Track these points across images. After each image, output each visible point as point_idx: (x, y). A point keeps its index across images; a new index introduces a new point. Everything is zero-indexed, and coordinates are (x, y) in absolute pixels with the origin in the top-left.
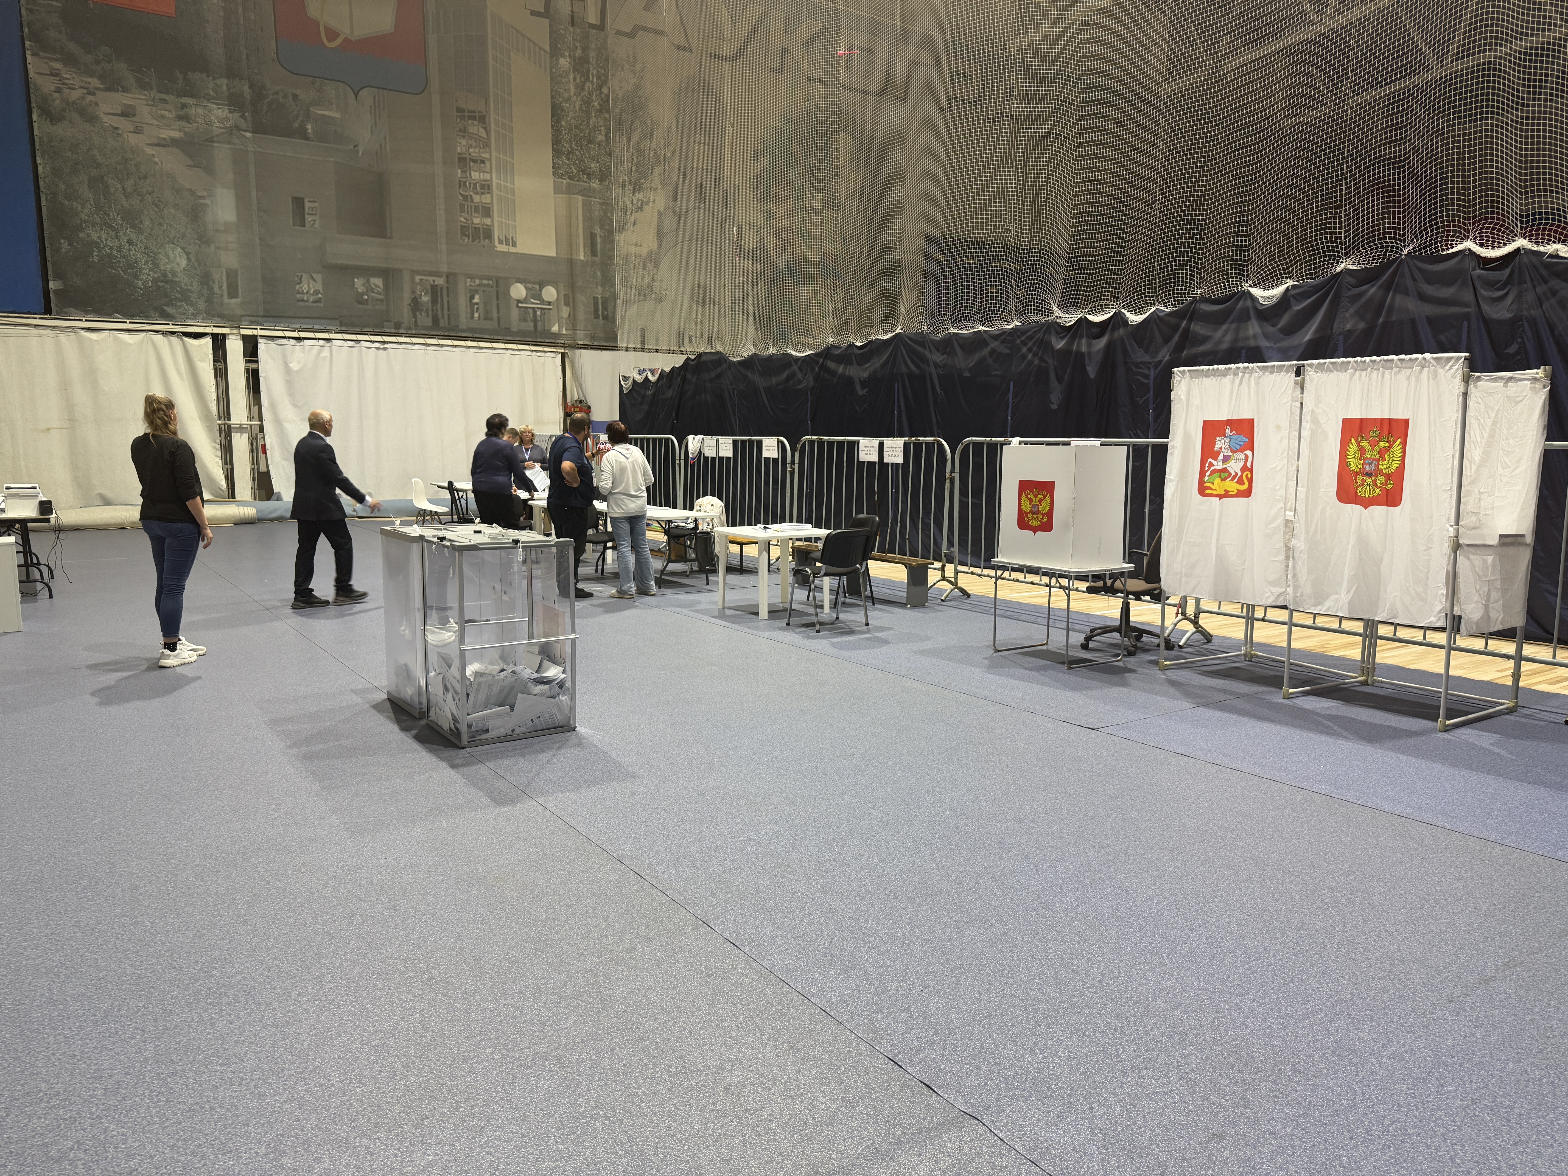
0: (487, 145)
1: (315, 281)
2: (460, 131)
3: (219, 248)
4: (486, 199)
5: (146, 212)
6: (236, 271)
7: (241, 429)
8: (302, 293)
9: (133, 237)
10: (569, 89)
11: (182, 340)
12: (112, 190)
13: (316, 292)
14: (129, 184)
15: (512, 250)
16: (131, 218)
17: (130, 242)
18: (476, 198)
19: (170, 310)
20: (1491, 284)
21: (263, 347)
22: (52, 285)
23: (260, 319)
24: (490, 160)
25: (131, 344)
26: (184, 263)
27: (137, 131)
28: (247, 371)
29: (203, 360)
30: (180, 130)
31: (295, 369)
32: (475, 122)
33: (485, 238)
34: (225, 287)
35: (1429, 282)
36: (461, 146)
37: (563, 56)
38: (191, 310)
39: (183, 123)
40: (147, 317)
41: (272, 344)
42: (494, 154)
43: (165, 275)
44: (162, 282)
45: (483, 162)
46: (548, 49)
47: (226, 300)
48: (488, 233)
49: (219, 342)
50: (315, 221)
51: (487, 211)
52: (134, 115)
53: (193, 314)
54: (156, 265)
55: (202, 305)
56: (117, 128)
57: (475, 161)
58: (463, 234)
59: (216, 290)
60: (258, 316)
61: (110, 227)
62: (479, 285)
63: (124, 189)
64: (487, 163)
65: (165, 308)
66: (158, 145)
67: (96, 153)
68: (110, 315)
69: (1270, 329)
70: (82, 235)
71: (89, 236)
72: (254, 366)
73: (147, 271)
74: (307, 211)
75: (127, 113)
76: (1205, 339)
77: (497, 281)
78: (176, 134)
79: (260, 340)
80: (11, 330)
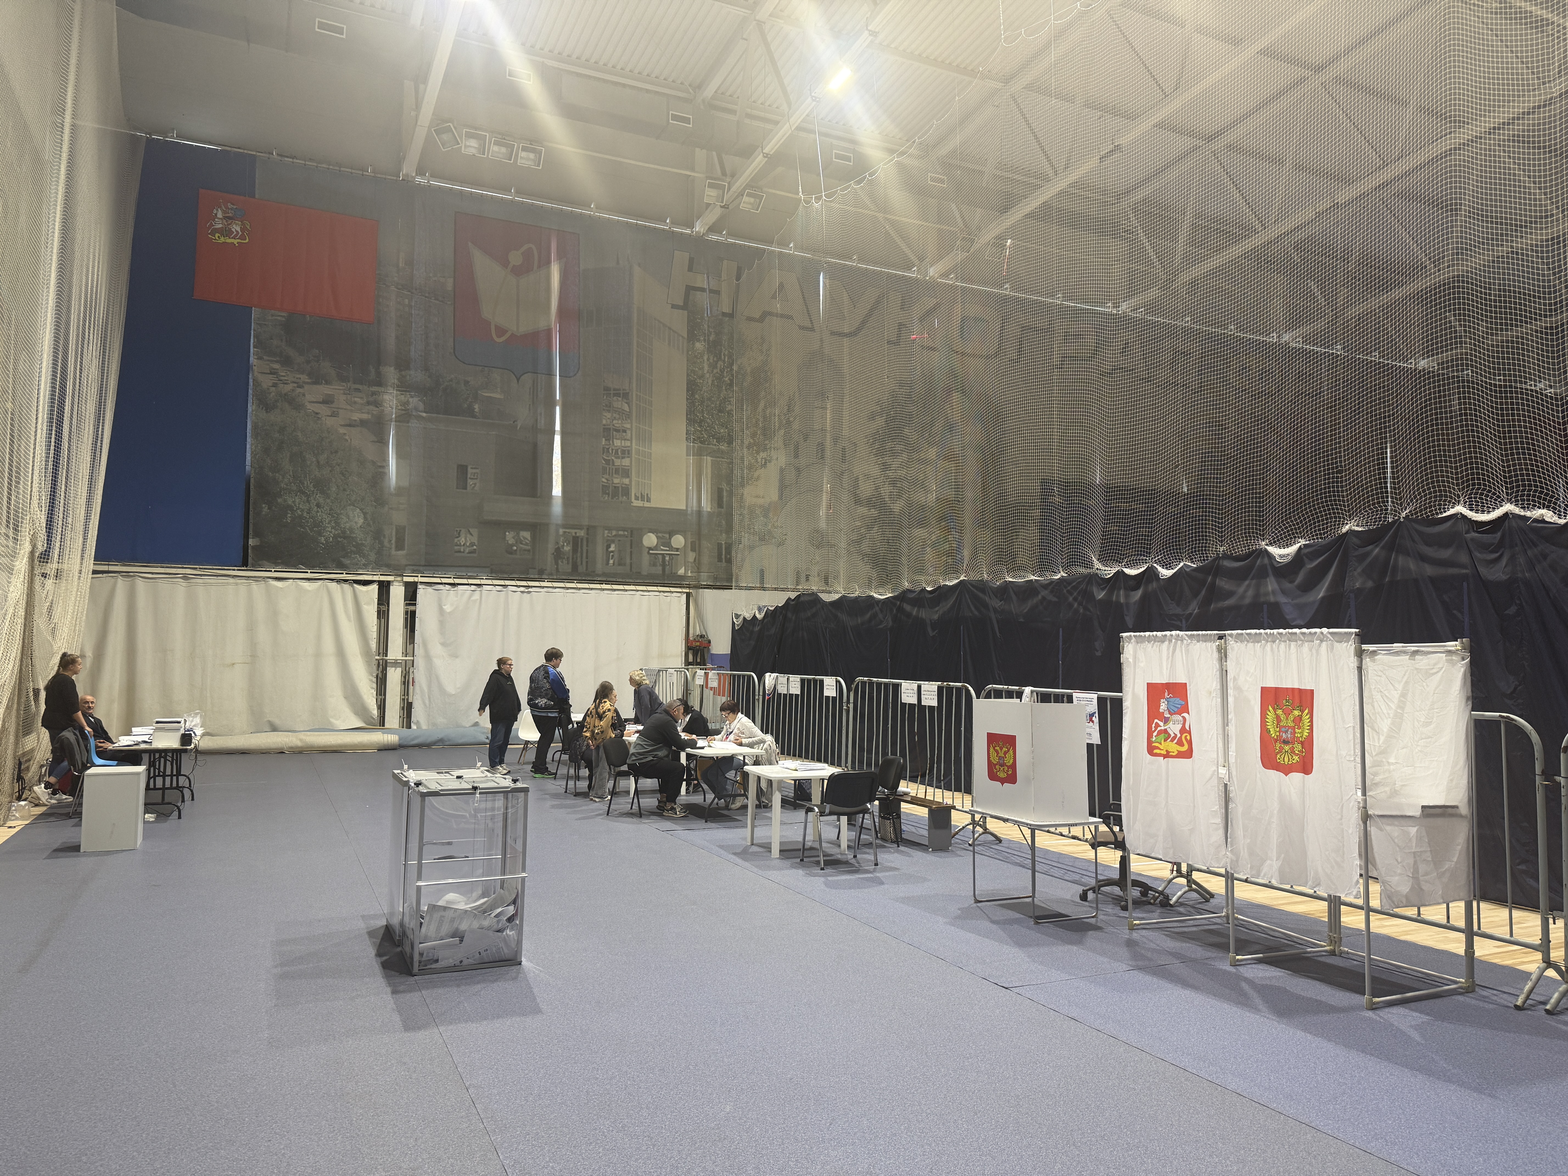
0: (628, 416)
1: (471, 534)
2: (606, 406)
3: (391, 509)
4: (626, 462)
5: (334, 480)
6: (404, 528)
7: (396, 663)
8: (460, 545)
9: (321, 501)
10: (703, 368)
11: (353, 587)
12: (309, 463)
13: (472, 544)
14: (323, 458)
15: (647, 505)
16: (321, 486)
17: (318, 506)
18: (618, 462)
19: (347, 561)
20: (1485, 547)
21: (421, 591)
22: (251, 542)
23: (421, 568)
24: (631, 429)
25: (309, 591)
26: (361, 521)
27: (334, 415)
28: (406, 613)
29: (368, 604)
30: (368, 413)
31: (448, 611)
32: (620, 399)
33: (622, 496)
34: (393, 541)
35: (1427, 544)
36: (606, 418)
37: (699, 340)
38: (364, 561)
39: (371, 407)
40: (325, 568)
41: (430, 589)
42: (634, 424)
43: (344, 532)
44: (341, 537)
45: (625, 431)
46: (686, 336)
47: (393, 552)
48: (626, 491)
49: (384, 588)
50: (475, 484)
51: (626, 473)
52: (332, 402)
53: (364, 565)
54: (337, 524)
55: (373, 556)
56: (317, 413)
57: (617, 431)
58: (604, 493)
59: (386, 543)
60: (420, 565)
61: (303, 493)
62: (615, 536)
63: (318, 462)
64: (629, 432)
65: (342, 559)
66: (350, 425)
67: (299, 434)
68: (295, 566)
69: (1287, 585)
70: (279, 500)
71: (285, 501)
72: (412, 608)
73: (330, 529)
74: (469, 476)
75: (327, 401)
76: (1230, 594)
77: (632, 531)
78: (365, 416)
79: (420, 586)
80: (213, 580)
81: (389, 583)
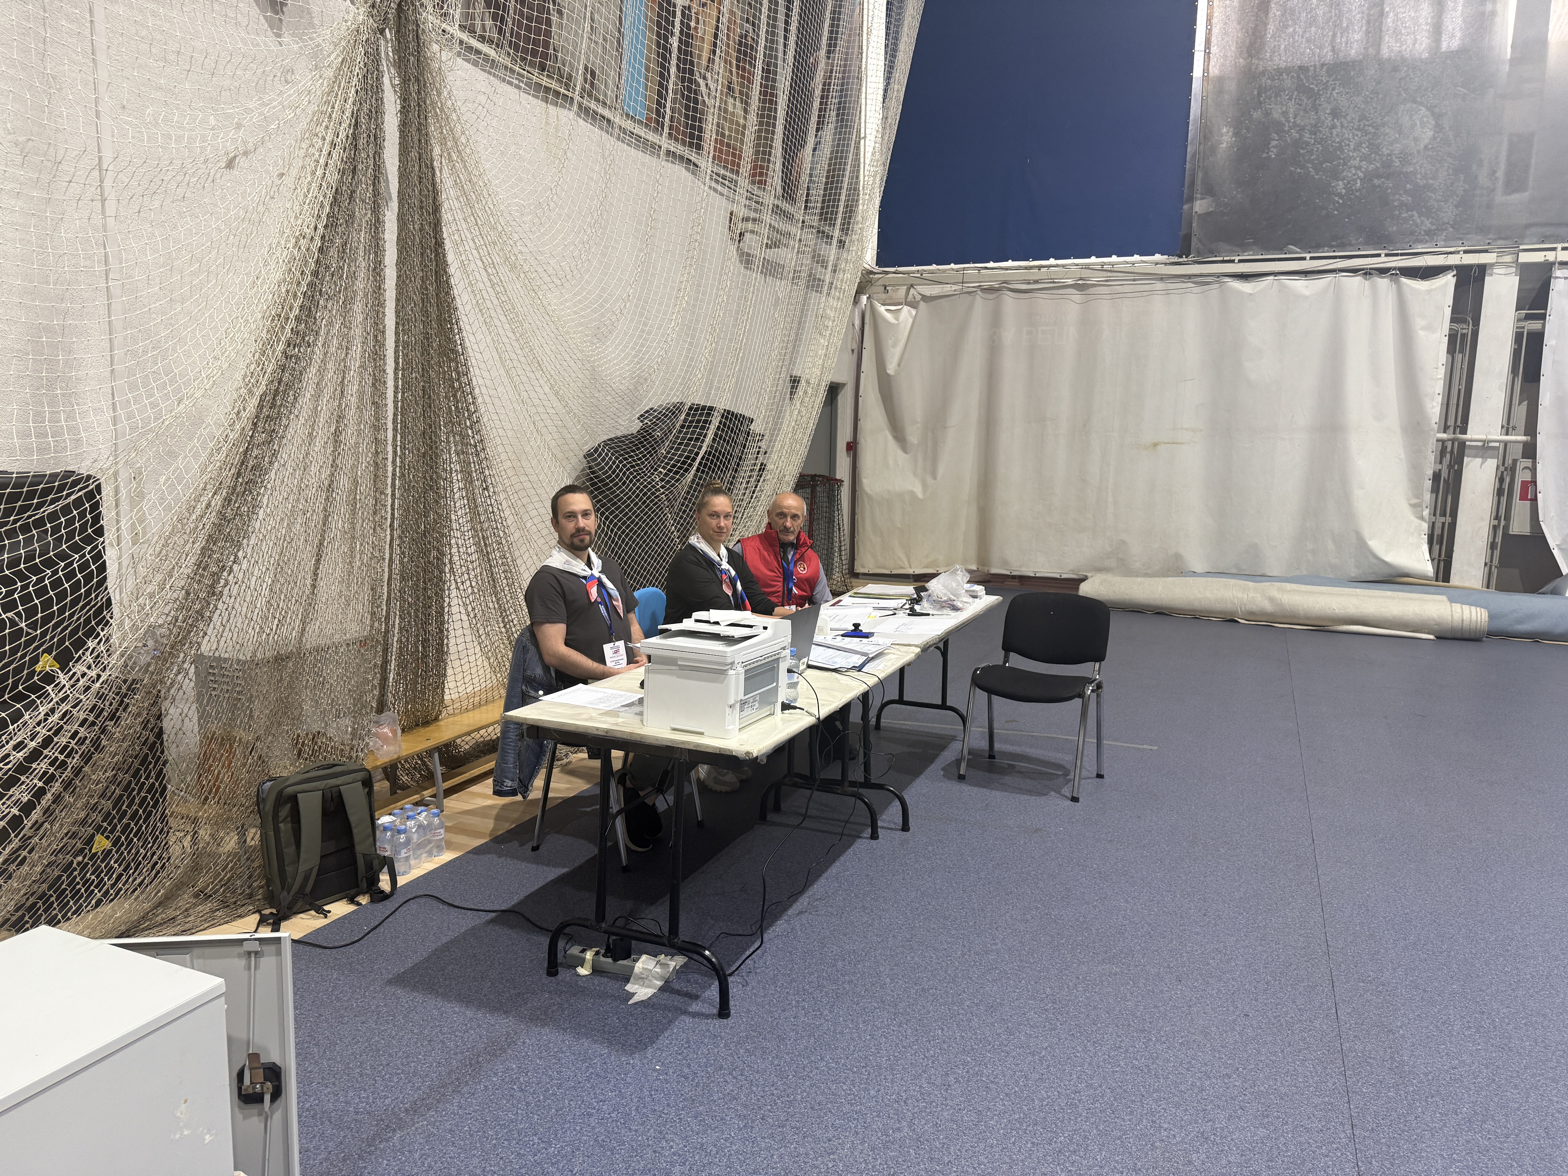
3: (1501, 96)
6: (1529, 137)
7: (1485, 449)
11: (1397, 283)
21: (1560, 285)
22: (1197, 206)
25: (1306, 297)
26: (1427, 135)
28: (1518, 337)
34: (1501, 172)
40: (1342, 246)
43: (1387, 164)
49: (1470, 282)
53: (1428, 233)
54: (1372, 146)
55: (1449, 212)
59: (1483, 179)
60: (1559, 224)
61: (1306, 90)
65: (1379, 226)
70: (1258, 114)
72: (1535, 325)
79: (1560, 273)
81: (1482, 271)
